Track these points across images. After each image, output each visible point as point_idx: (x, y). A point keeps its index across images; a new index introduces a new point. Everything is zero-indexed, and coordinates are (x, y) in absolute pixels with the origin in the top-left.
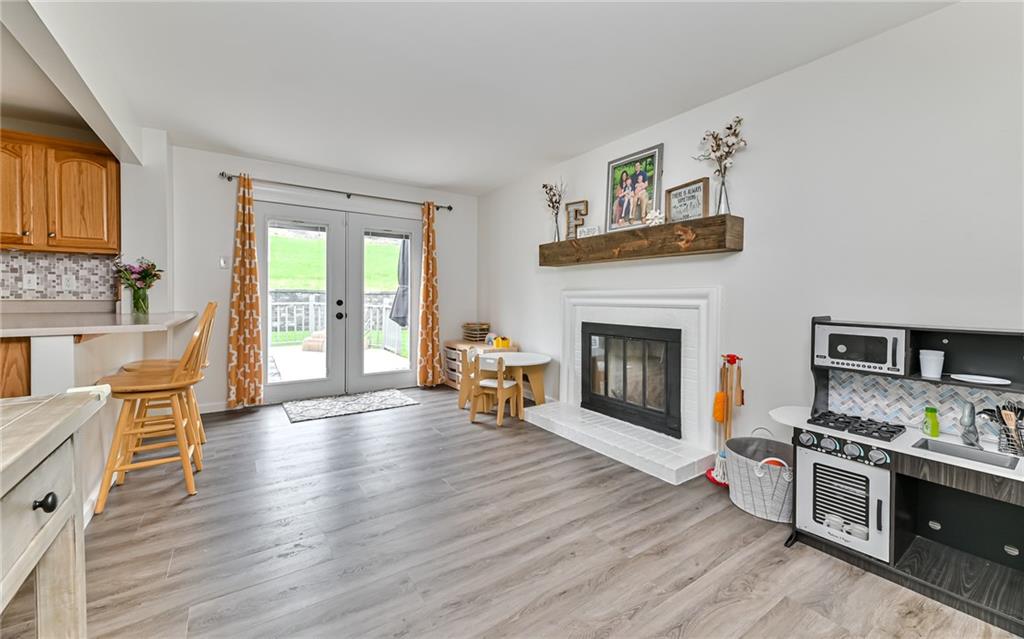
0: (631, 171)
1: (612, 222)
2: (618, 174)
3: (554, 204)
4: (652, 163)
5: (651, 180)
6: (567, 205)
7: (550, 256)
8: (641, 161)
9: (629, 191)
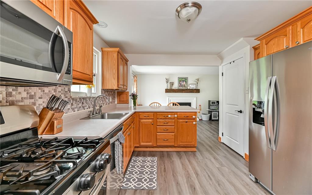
0: (182, 80)
1: (179, 87)
2: (180, 80)
3: (167, 82)
4: (186, 80)
5: (186, 82)
6: (170, 83)
7: (167, 91)
8: (184, 79)
9: (182, 82)
